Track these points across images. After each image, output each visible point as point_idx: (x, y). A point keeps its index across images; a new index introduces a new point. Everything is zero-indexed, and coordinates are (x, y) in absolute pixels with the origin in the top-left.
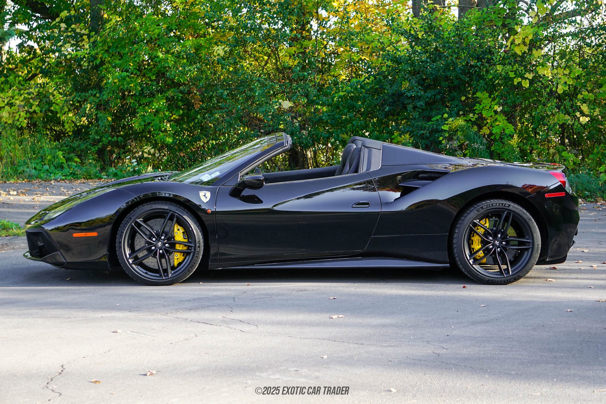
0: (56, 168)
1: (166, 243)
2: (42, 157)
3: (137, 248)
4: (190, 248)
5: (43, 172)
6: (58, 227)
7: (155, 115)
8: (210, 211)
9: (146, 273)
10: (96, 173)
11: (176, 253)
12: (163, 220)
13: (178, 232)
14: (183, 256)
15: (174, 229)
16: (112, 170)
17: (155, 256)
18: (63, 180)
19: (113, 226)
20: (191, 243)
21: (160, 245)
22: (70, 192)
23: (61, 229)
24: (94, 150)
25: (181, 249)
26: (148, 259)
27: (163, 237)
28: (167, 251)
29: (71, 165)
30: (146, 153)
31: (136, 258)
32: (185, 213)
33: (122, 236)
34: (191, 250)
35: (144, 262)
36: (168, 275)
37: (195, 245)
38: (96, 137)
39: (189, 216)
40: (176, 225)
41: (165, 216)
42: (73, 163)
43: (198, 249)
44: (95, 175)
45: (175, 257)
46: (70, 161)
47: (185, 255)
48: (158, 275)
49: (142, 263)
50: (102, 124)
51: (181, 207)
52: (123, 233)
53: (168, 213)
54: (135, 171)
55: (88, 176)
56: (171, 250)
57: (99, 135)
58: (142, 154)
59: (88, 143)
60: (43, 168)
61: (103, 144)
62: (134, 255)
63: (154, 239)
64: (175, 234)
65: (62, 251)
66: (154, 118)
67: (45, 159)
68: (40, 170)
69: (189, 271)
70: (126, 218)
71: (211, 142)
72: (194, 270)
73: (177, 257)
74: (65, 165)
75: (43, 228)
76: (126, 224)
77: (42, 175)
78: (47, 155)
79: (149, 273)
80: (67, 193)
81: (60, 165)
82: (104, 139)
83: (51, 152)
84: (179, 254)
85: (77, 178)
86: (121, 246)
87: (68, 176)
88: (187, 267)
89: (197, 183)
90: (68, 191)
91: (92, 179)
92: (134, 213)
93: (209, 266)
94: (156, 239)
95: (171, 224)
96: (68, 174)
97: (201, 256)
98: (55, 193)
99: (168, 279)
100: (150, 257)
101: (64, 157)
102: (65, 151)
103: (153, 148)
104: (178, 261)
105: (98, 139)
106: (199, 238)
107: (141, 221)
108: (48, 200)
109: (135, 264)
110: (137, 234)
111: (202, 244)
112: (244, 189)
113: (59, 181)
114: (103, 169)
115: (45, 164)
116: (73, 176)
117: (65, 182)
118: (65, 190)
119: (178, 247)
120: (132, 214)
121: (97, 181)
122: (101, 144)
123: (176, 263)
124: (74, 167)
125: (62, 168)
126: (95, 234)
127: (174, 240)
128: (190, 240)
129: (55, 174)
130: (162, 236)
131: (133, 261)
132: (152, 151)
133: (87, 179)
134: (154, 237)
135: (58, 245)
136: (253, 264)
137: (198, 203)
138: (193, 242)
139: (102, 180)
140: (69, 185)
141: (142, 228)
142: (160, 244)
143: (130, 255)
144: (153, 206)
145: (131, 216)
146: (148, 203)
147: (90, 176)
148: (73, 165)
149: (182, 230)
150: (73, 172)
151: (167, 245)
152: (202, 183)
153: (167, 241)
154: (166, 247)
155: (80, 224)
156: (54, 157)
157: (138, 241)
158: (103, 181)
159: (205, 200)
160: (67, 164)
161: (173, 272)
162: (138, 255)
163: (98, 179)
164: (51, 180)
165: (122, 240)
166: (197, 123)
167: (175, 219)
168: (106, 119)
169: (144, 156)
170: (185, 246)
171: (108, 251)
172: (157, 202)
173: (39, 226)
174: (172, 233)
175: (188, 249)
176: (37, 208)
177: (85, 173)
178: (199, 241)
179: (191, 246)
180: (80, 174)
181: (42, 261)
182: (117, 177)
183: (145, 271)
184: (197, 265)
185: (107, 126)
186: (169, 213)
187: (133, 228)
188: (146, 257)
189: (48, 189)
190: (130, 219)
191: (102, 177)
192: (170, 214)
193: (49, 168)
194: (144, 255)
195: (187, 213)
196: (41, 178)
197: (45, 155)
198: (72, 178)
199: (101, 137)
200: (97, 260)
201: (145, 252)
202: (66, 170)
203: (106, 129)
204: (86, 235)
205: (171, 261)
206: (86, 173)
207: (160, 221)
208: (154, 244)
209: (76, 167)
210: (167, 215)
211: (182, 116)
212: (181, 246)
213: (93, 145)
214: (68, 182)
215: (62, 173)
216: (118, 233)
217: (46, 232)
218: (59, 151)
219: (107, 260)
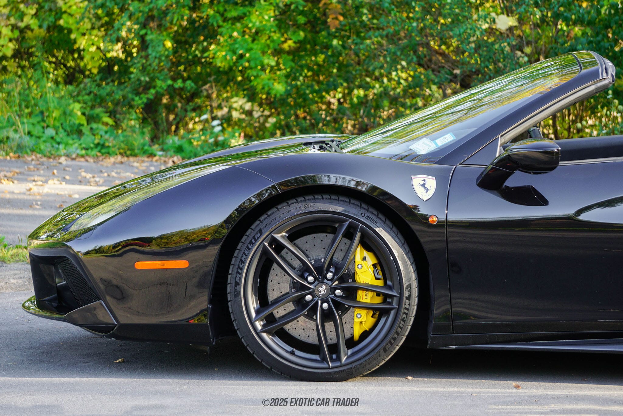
0: (68, 135)
1: (336, 288)
2: (42, 113)
3: (272, 295)
4: (389, 300)
5: (44, 141)
6: (100, 248)
7: (253, 41)
8: (435, 219)
9: (292, 353)
10: (144, 145)
11: (357, 311)
12: (331, 236)
13: (364, 263)
14: (372, 317)
15: (354, 258)
16: (173, 141)
17: (311, 315)
18: (82, 156)
19: (222, 247)
20: (390, 288)
21: (323, 292)
22: (97, 179)
23: (107, 252)
24: (140, 102)
25: (368, 301)
26: (295, 322)
27: (329, 275)
28: (339, 306)
29: (97, 128)
30: (236, 110)
31: (270, 320)
32: (379, 222)
33: (242, 269)
34: (390, 304)
35: (287, 327)
36: (339, 359)
37: (401, 293)
38: (142, 79)
39: (389, 230)
40: (359, 249)
41: (336, 228)
42: (100, 126)
43: (405, 303)
44: (142, 149)
45: (356, 320)
46: (95, 122)
47: (377, 316)
48: (317, 357)
49: (283, 329)
50: (154, 54)
51: (371, 209)
52: (243, 262)
53: (342, 222)
54: (217, 144)
55: (129, 150)
56: (347, 303)
57: (148, 74)
58: (229, 112)
59: (128, 89)
60: (44, 132)
61: (157, 93)
62: (267, 312)
63: (311, 279)
64: (356, 269)
65: (108, 298)
66: (251, 45)
67: (48, 116)
68: (39, 137)
69: (385, 350)
70: (250, 230)
71: (356, 92)
72: (397, 348)
73: (360, 320)
74: (85, 129)
75: (70, 248)
76: (251, 243)
77: (42, 147)
78: (51, 109)
79: (298, 353)
80: (92, 180)
81: (75, 128)
82: (159, 83)
83: (59, 103)
84: (364, 312)
85: (108, 153)
86: (240, 293)
87: (92, 149)
88: (382, 340)
89: (402, 158)
90: (94, 177)
91: (135, 156)
92: (269, 220)
93: (429, 341)
94: (316, 279)
95: (347, 246)
96: (92, 145)
97: (413, 319)
98: (69, 180)
99: (340, 366)
100: (302, 319)
101: (83, 114)
102: (85, 103)
103: (248, 101)
104: (360, 328)
105: (146, 82)
106: (409, 279)
107: (283, 237)
108: (57, 192)
109: (268, 332)
110: (275, 266)
111: (415, 292)
112: (513, 173)
113: (73, 159)
114: (154, 139)
115: (48, 126)
116: (101, 149)
117: (87, 161)
118: (89, 176)
119: (363, 297)
120: (265, 223)
121: (146, 159)
122: (153, 91)
123: (357, 334)
124: (103, 133)
125: (80, 133)
126: (181, 264)
127: (354, 280)
128: (389, 283)
129: (67, 144)
130: (328, 271)
131: (264, 326)
132: (248, 106)
133: (127, 156)
134: (311, 274)
135: (102, 286)
136: (526, 340)
137: (409, 202)
138: (397, 286)
139: (155, 159)
140: (94, 165)
141: (284, 252)
142: (323, 290)
143: (258, 312)
144: (312, 204)
145: (262, 226)
146: (299, 199)
147: (132, 150)
148: (101, 130)
149: (371, 260)
150: (102, 142)
151: (338, 292)
152: (415, 157)
153: (339, 283)
154: (335, 296)
155: (147, 241)
156: (65, 113)
157: (275, 282)
158: (156, 161)
159: (425, 196)
160: (89, 127)
161: (350, 352)
162: (275, 312)
163: (148, 157)
164: (60, 156)
165: (241, 278)
166: (330, 56)
167: (358, 235)
168: (162, 46)
169: (231, 116)
170: (378, 294)
171: (211, 302)
172: (320, 197)
173: (62, 244)
174: (350, 267)
175: (384, 301)
176: (38, 207)
177: (123, 145)
178: (409, 286)
179: (392, 297)
180: (114, 147)
181: (64, 320)
182: (183, 154)
183: (289, 349)
184: (404, 338)
185: (163, 58)
186: (347, 221)
187: (265, 252)
188: (291, 317)
189: (55, 171)
190: (261, 232)
191: (155, 152)
192: (347, 223)
193: (57, 133)
194: (287, 312)
195: (385, 222)
196: (41, 151)
197: (48, 109)
198: (99, 154)
199: (153, 79)
200: (184, 323)
201: (290, 307)
202: (88, 139)
203: (162, 64)
204: (164, 265)
205: (346, 327)
206: (126, 145)
207: (325, 238)
208: (310, 288)
209: (106, 132)
210: (341, 226)
211: (301, 44)
212: (370, 294)
213: (138, 94)
214: (91, 160)
215: (80, 144)
216: (233, 262)
217: (75, 256)
218: (74, 101)
219: (206, 321)
